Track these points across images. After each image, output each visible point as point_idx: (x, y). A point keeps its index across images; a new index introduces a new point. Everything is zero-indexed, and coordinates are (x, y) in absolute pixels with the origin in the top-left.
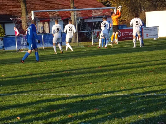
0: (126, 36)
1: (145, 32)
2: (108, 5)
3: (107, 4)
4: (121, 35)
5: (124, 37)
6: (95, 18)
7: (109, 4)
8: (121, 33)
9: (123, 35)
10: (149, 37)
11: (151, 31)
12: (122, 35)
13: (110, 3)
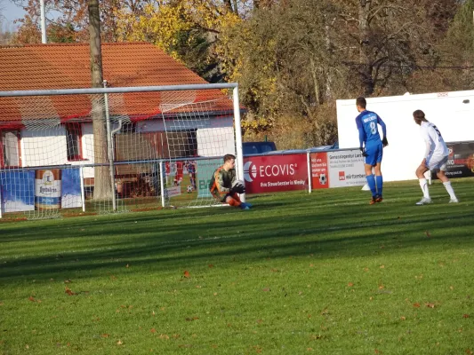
0: (273, 179)
1: (332, 165)
2: (215, 75)
3: (211, 73)
4: (254, 175)
5: (266, 180)
6: (171, 117)
7: (219, 73)
8: (254, 168)
9: (263, 173)
10: (347, 180)
11: (355, 163)
12: (258, 174)
13: (222, 72)
